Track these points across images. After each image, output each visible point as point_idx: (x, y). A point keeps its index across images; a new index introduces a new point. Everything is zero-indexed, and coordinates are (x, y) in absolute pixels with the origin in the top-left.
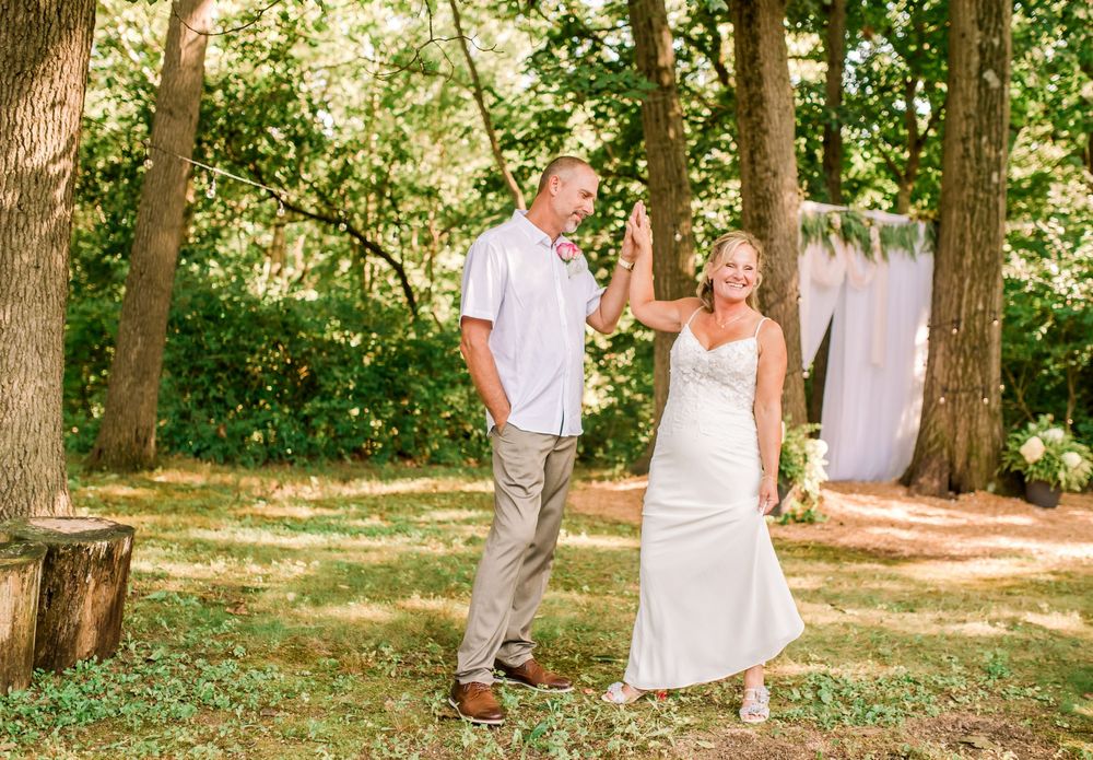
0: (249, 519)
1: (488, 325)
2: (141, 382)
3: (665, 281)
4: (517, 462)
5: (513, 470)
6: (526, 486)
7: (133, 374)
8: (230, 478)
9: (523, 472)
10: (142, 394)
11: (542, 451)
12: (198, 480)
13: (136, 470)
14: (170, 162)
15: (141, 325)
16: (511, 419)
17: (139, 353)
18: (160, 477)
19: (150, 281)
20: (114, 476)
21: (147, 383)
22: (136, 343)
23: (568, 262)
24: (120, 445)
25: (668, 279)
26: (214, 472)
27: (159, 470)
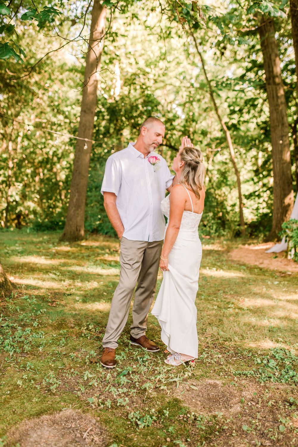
0: (98, 262)
1: (113, 194)
2: (77, 209)
3: (277, 164)
4: (127, 253)
5: (125, 257)
6: (131, 264)
7: (75, 207)
8: (107, 244)
9: (129, 258)
10: (78, 214)
11: (139, 249)
12: (95, 244)
13: (76, 241)
14: (85, 130)
15: (77, 189)
16: (124, 235)
17: (77, 199)
18: (84, 243)
19: (80, 173)
20: (67, 243)
21: (79, 210)
22: (75, 196)
23: (154, 164)
24: (71, 232)
25: (278, 163)
26: (104, 241)
27: (84, 241)
